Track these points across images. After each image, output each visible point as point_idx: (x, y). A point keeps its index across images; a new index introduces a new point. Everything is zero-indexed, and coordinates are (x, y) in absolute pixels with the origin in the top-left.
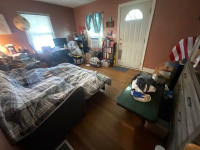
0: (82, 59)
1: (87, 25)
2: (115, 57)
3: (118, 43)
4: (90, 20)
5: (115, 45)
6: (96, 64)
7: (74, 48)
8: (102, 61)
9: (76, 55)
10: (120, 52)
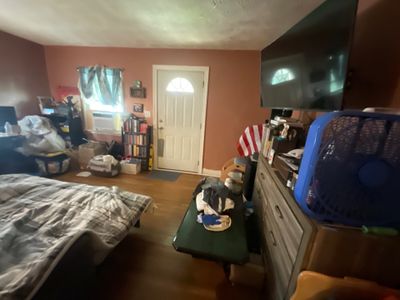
0: (67, 161)
1: (83, 86)
2: (151, 154)
3: (155, 127)
4: (91, 78)
5: (150, 129)
6: (109, 170)
7: (41, 132)
8: (122, 162)
9: (46, 152)
10: (161, 143)
